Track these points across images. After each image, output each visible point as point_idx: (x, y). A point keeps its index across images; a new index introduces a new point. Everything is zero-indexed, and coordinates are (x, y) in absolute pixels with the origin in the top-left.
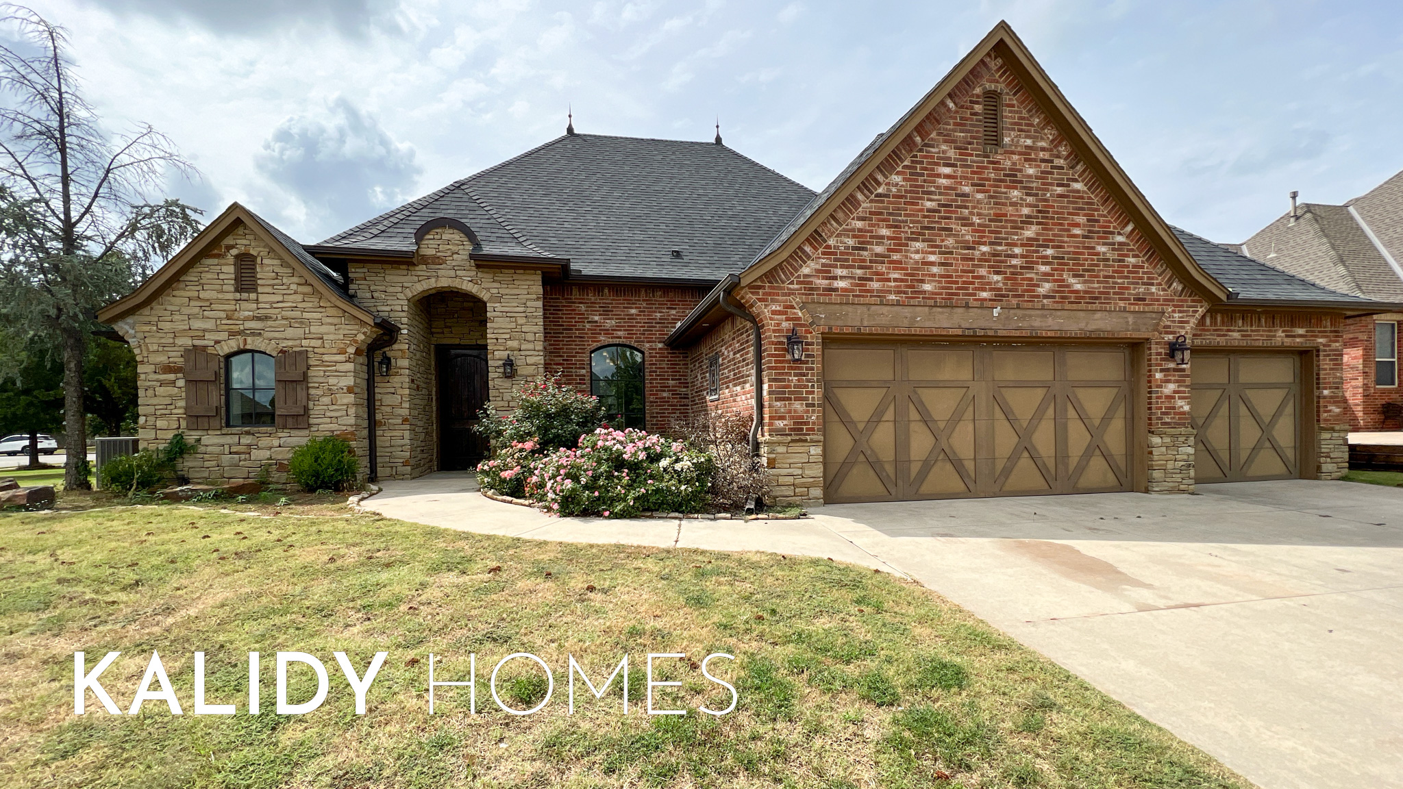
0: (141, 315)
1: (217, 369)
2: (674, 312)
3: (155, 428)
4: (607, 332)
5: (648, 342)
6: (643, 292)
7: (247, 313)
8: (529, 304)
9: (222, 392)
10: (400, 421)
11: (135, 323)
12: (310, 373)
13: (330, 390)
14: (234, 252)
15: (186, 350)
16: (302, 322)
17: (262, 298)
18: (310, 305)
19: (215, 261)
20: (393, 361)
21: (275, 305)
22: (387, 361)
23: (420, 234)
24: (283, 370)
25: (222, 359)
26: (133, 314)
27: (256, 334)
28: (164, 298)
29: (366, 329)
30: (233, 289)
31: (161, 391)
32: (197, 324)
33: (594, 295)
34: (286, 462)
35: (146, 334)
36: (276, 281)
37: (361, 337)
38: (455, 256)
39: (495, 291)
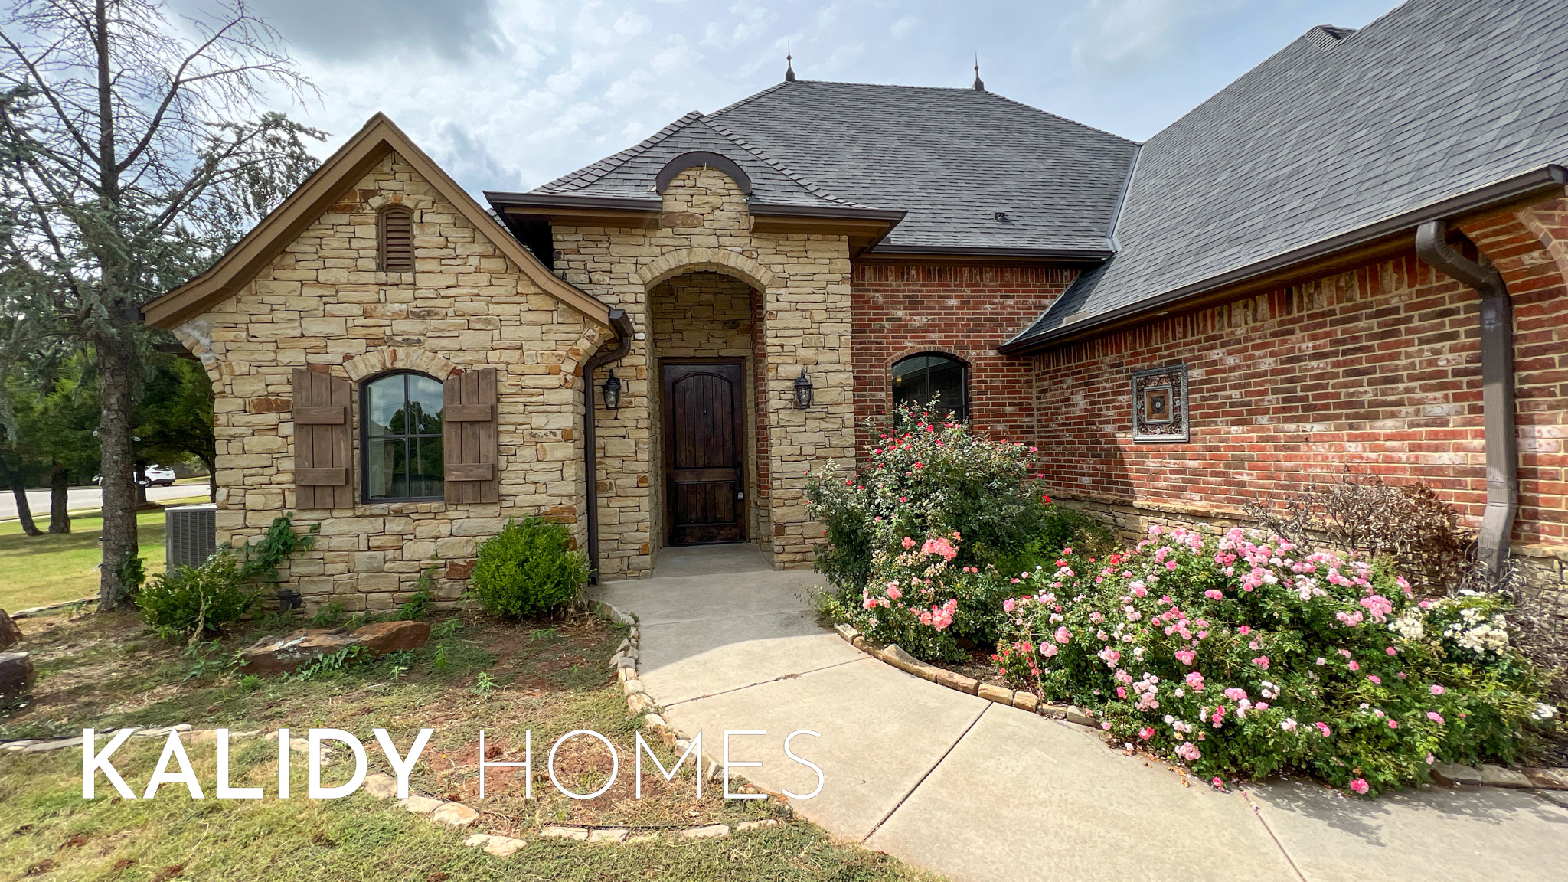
0: (220, 312)
1: (348, 403)
2: (1010, 302)
3: (244, 509)
4: (915, 334)
5: (974, 348)
6: (966, 274)
7: (397, 307)
8: (830, 288)
9: (356, 443)
10: (634, 482)
11: (210, 327)
12: (502, 408)
13: (533, 435)
14: (376, 202)
15: (297, 372)
16: (486, 319)
17: (423, 280)
18: (501, 291)
19: (345, 218)
20: (623, 384)
21: (443, 293)
22: (613, 384)
23: (664, 179)
24: (457, 404)
25: (355, 387)
26: (208, 311)
27: (412, 341)
28: (261, 283)
29: (595, 331)
30: (373, 266)
31: (253, 443)
32: (313, 327)
33: (897, 279)
34: (461, 562)
35: (229, 346)
36: (444, 252)
37: (584, 345)
38: (717, 213)
39: (779, 268)
